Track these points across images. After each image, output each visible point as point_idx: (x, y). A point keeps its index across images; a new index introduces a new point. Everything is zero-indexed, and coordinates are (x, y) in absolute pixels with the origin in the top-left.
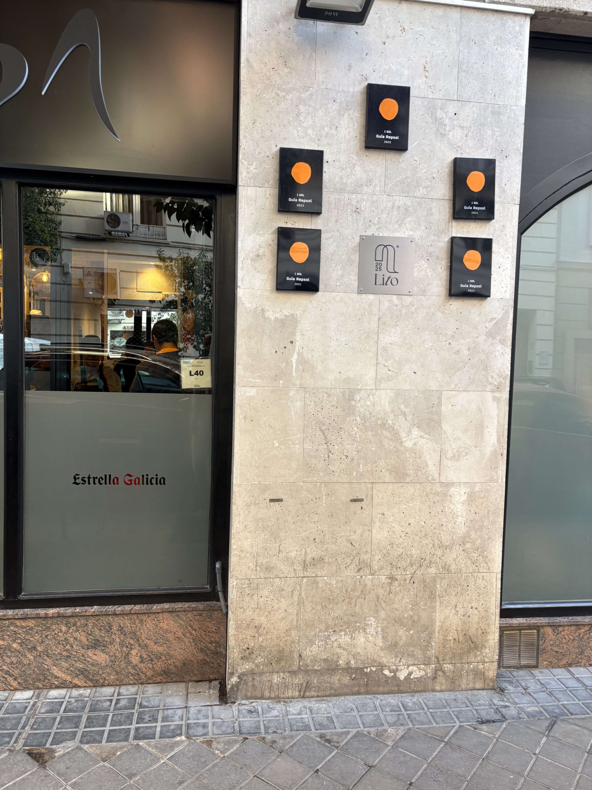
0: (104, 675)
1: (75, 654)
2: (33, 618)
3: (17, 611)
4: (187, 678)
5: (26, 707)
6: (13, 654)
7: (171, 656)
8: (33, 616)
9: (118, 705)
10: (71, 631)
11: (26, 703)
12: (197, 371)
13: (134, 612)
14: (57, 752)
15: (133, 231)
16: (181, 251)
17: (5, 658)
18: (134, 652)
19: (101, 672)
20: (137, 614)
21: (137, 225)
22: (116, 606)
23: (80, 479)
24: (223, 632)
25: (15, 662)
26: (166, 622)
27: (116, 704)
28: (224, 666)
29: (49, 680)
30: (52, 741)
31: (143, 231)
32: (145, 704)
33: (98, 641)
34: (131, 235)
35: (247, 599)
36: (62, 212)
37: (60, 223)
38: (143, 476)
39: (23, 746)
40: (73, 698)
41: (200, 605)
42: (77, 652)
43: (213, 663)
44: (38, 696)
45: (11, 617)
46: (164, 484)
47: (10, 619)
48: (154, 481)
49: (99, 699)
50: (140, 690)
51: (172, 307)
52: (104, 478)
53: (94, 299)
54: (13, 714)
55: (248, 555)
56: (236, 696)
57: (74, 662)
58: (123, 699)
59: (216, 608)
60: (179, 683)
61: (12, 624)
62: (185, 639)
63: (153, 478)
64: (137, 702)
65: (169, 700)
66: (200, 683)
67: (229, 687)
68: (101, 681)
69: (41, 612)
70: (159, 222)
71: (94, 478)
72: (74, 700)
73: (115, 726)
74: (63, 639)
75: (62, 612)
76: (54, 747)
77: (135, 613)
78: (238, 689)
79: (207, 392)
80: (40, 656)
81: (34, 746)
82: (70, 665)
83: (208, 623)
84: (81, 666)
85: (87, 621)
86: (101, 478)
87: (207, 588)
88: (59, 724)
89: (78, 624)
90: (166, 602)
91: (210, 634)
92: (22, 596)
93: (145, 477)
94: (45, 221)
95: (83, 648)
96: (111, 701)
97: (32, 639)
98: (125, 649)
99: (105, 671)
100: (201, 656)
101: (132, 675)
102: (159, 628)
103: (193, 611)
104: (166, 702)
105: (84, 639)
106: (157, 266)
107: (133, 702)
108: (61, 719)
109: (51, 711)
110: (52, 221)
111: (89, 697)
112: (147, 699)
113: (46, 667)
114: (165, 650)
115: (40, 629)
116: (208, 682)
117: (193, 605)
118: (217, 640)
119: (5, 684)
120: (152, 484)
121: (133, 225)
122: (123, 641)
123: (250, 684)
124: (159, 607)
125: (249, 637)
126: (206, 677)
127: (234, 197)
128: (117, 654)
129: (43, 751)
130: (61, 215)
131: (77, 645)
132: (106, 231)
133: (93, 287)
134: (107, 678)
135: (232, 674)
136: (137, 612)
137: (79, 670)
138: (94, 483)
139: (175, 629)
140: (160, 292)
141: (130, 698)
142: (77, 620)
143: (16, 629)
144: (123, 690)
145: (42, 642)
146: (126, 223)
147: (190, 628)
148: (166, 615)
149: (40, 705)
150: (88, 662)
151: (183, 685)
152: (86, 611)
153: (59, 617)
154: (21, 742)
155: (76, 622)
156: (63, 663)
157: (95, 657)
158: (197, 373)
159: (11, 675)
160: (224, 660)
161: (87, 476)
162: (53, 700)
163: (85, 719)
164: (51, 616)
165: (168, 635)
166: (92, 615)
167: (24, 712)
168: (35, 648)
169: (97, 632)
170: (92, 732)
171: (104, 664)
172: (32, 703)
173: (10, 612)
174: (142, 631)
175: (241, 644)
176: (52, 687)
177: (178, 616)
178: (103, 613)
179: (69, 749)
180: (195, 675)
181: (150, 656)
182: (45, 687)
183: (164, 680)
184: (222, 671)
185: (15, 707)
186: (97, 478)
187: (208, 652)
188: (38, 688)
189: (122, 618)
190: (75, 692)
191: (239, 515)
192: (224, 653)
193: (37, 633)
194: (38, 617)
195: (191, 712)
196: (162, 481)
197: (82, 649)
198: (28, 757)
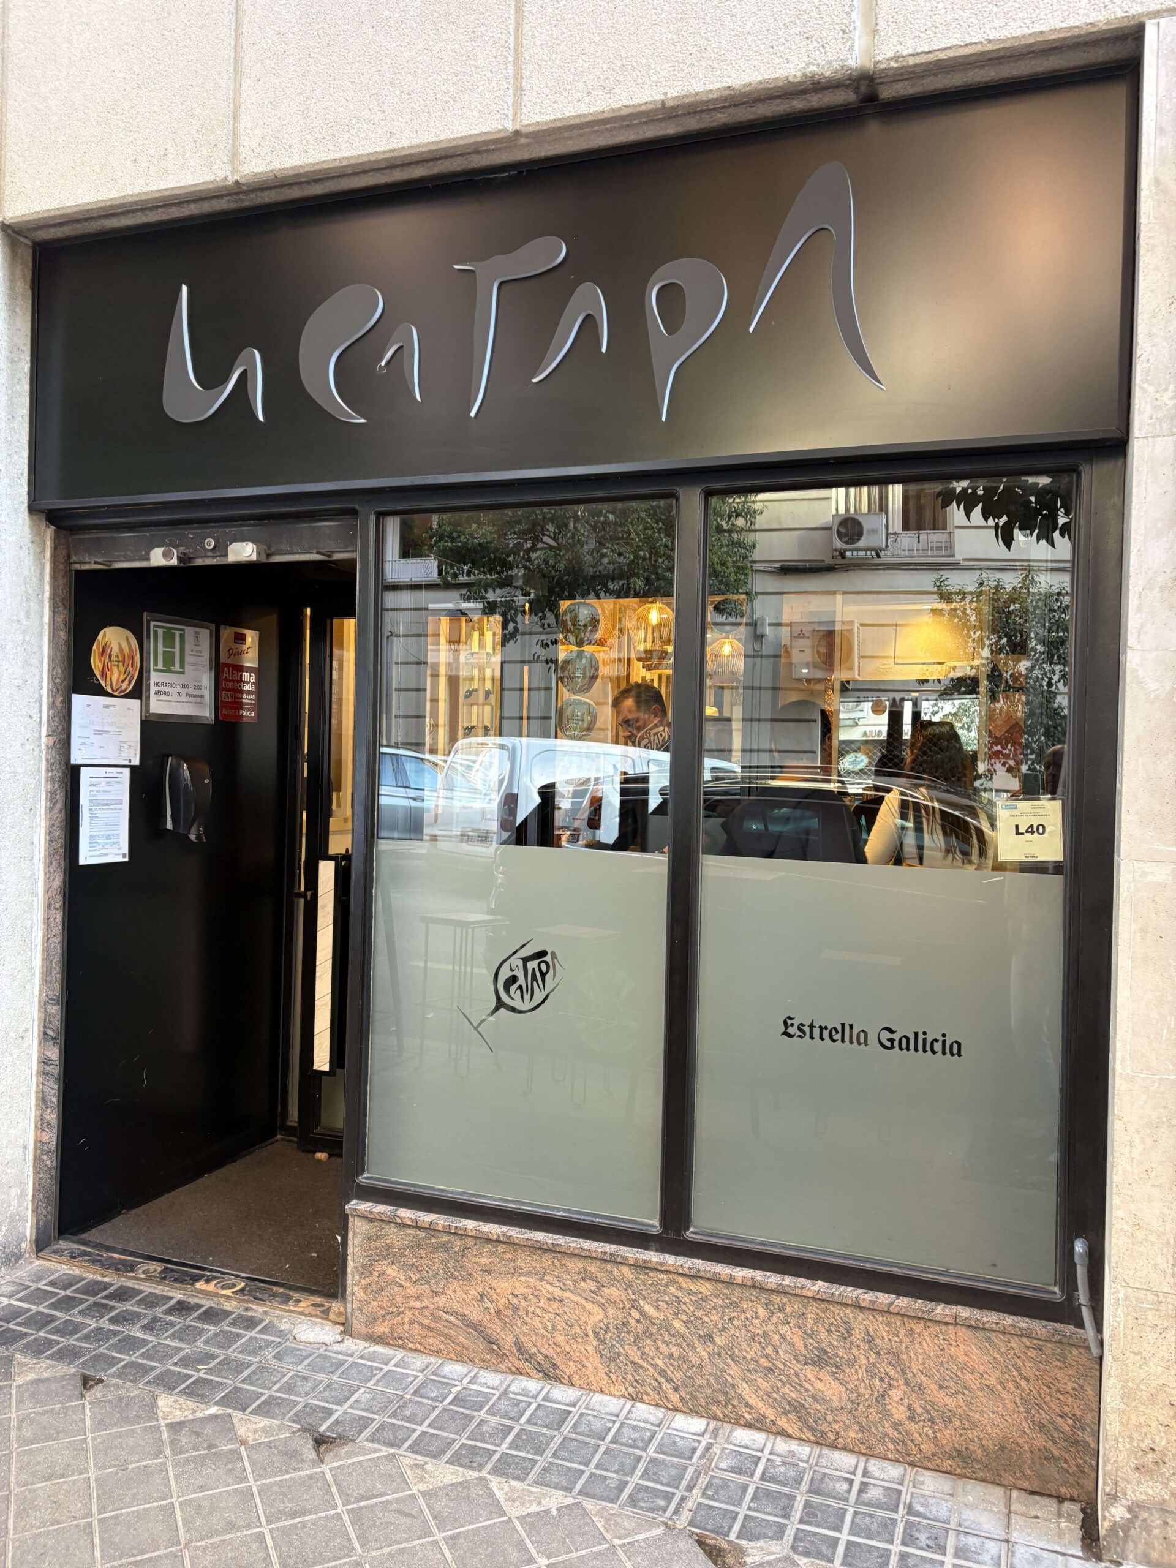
0: (836, 1426)
1: (782, 1367)
2: (709, 1279)
3: (681, 1260)
4: (1008, 1479)
5: (694, 1450)
6: (673, 1340)
7: (974, 1424)
8: (708, 1275)
9: (864, 1496)
10: (774, 1320)
11: (694, 1440)
12: (1032, 826)
13: (896, 1311)
14: (749, 1555)
15: (887, 546)
16: (984, 575)
17: (659, 1343)
18: (896, 1394)
19: (830, 1418)
20: (903, 1315)
21: (895, 534)
22: (860, 1291)
23: (795, 1027)
24: (1092, 1399)
25: (676, 1355)
26: (962, 1346)
27: (861, 1491)
28: (1094, 1475)
29: (734, 1407)
30: (740, 1531)
31: (908, 543)
32: (918, 1507)
33: (826, 1352)
34: (882, 554)
35: (1151, 1336)
36: (757, 527)
37: (754, 546)
38: (916, 1034)
39: (689, 1525)
40: (778, 1455)
41: (1039, 1327)
42: (785, 1365)
43: (1066, 1461)
44: (715, 1433)
45: (671, 1269)
46: (959, 1055)
47: (670, 1272)
48: (938, 1047)
49: (827, 1471)
50: (907, 1477)
51: (963, 689)
52: (840, 1030)
53: (809, 681)
54: (671, 1455)
55: (1153, 1238)
56: (1123, 1550)
57: (780, 1384)
58: (875, 1485)
59: (1074, 1341)
60: (990, 1486)
61: (673, 1282)
62: (1004, 1395)
63: (937, 1041)
64: (902, 1501)
65: (969, 1515)
66: (1037, 1498)
67: (1106, 1524)
68: (832, 1436)
69: (724, 1270)
70: (938, 524)
71: (821, 1028)
72: (779, 1459)
73: (859, 1536)
74: (761, 1332)
75: (759, 1278)
76: (743, 1543)
77: (898, 1314)
78: (1126, 1535)
79: (1050, 871)
80: (719, 1355)
81: (708, 1531)
82: (772, 1387)
83: (1056, 1370)
84: (794, 1396)
85: (805, 1306)
86: (835, 1028)
87: (1055, 1293)
88: (752, 1501)
89: (788, 1309)
90: (964, 1304)
91: (1061, 1397)
92: (690, 1234)
93: (921, 1037)
94: (727, 546)
95: (797, 1361)
96: (851, 1482)
97: (705, 1319)
98: (877, 1383)
99: (838, 1419)
100: (1040, 1441)
101: (892, 1440)
102: (947, 1355)
103: (1021, 1336)
104: (964, 1517)
105: (799, 1343)
106: (934, 611)
107: (894, 1497)
108: (756, 1491)
109: (738, 1470)
110: (739, 544)
111: (807, 1462)
112: (922, 1500)
113: (729, 1378)
114: (960, 1407)
115: (721, 1302)
116: (1055, 1500)
117: (1024, 1323)
118: (1078, 1413)
119: (659, 1394)
120: (934, 1052)
121: (887, 535)
122: (874, 1365)
123: (1156, 1532)
124: (947, 1311)
125: (1154, 1424)
126: (1051, 1488)
127: (1120, 462)
128: (862, 1390)
129: (724, 1545)
130: (755, 531)
131: (786, 1352)
132: (836, 550)
133: (810, 659)
134: (843, 1433)
135: (1113, 1498)
136: (902, 1312)
137: (789, 1403)
138: (822, 1039)
139: (982, 1367)
140: (942, 663)
141: (889, 1488)
142: (785, 1300)
143: (680, 1294)
144: (874, 1468)
145: (724, 1329)
146: (874, 531)
147: (1015, 1373)
148: (963, 1332)
149: (718, 1452)
150: (807, 1390)
151: (999, 1491)
152: (802, 1288)
153: (754, 1287)
154: (686, 1516)
155: (784, 1304)
156: (760, 1380)
157: (818, 1385)
158: (1031, 830)
159: (669, 1380)
160: (1094, 1463)
161: (809, 1023)
162: (741, 1450)
163: (801, 1507)
164: (740, 1282)
165: (968, 1376)
166: (813, 1298)
167: (690, 1458)
168: (711, 1337)
169: (823, 1335)
170: (815, 1534)
171: (836, 1404)
172: (703, 1444)
173: (670, 1260)
174: (912, 1355)
175: (1135, 1436)
176: (738, 1422)
177: (988, 1339)
178: (836, 1299)
179: (772, 1557)
180: (1027, 1478)
181: (928, 1412)
182: (726, 1419)
183: (958, 1471)
184: (1088, 1484)
185: (675, 1443)
186: (826, 1028)
187: (1056, 1435)
188: (715, 1418)
189: (871, 1318)
190: (782, 1446)
191: (1132, 1144)
192: (1093, 1445)
193: (714, 1308)
194: (716, 1279)
195: (1018, 1554)
196: (955, 1049)
197: (794, 1362)
198: (698, 1549)
